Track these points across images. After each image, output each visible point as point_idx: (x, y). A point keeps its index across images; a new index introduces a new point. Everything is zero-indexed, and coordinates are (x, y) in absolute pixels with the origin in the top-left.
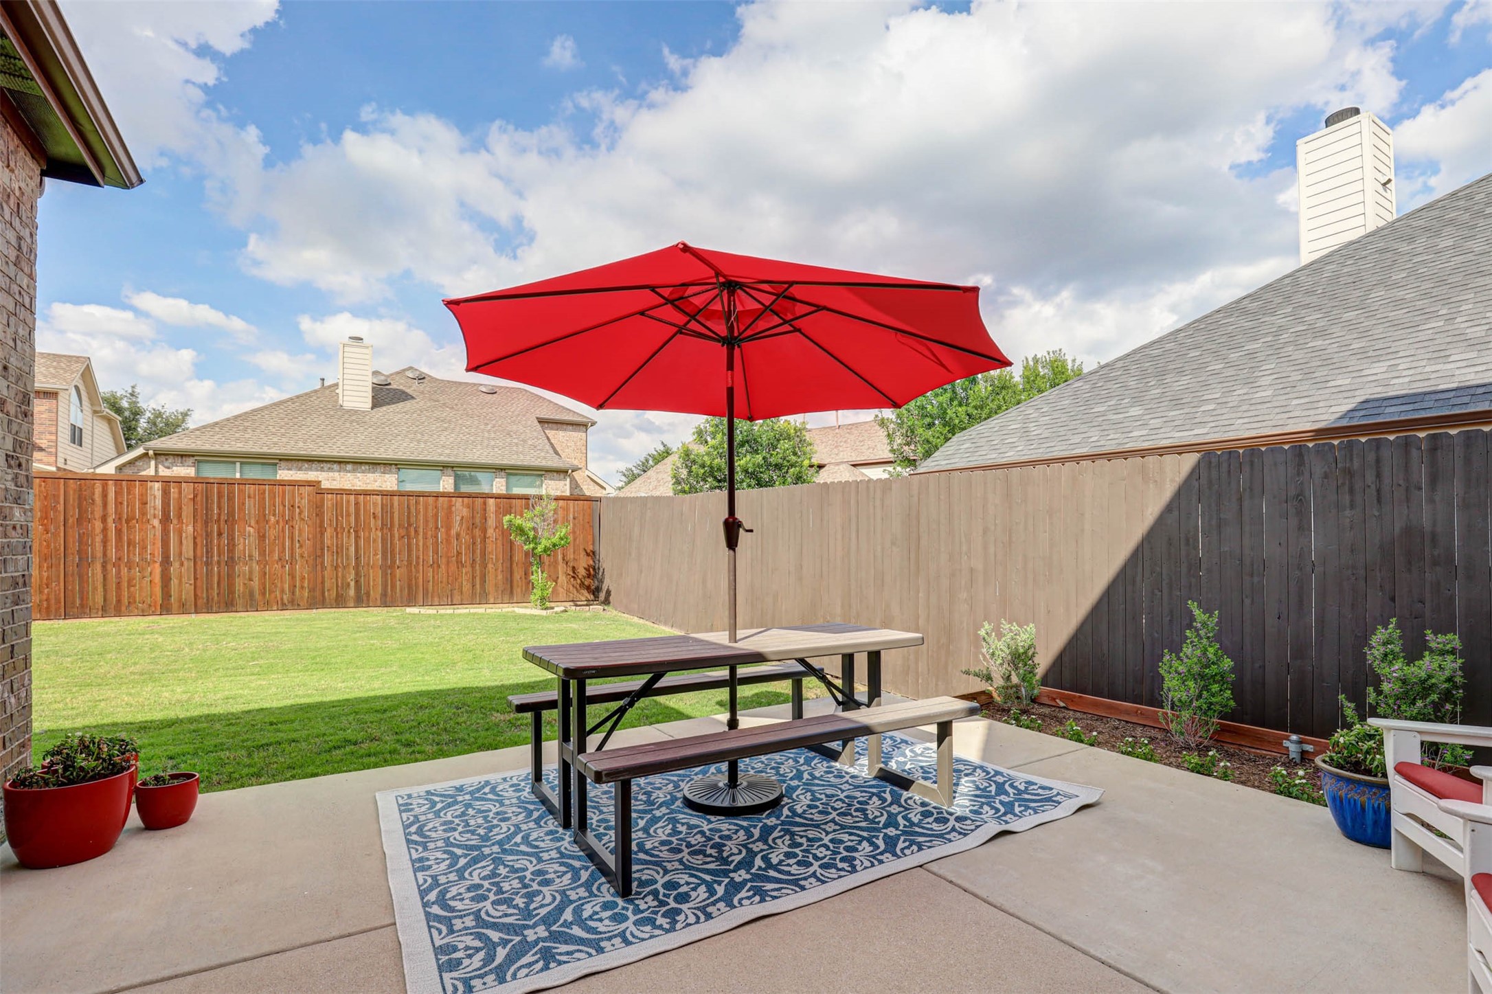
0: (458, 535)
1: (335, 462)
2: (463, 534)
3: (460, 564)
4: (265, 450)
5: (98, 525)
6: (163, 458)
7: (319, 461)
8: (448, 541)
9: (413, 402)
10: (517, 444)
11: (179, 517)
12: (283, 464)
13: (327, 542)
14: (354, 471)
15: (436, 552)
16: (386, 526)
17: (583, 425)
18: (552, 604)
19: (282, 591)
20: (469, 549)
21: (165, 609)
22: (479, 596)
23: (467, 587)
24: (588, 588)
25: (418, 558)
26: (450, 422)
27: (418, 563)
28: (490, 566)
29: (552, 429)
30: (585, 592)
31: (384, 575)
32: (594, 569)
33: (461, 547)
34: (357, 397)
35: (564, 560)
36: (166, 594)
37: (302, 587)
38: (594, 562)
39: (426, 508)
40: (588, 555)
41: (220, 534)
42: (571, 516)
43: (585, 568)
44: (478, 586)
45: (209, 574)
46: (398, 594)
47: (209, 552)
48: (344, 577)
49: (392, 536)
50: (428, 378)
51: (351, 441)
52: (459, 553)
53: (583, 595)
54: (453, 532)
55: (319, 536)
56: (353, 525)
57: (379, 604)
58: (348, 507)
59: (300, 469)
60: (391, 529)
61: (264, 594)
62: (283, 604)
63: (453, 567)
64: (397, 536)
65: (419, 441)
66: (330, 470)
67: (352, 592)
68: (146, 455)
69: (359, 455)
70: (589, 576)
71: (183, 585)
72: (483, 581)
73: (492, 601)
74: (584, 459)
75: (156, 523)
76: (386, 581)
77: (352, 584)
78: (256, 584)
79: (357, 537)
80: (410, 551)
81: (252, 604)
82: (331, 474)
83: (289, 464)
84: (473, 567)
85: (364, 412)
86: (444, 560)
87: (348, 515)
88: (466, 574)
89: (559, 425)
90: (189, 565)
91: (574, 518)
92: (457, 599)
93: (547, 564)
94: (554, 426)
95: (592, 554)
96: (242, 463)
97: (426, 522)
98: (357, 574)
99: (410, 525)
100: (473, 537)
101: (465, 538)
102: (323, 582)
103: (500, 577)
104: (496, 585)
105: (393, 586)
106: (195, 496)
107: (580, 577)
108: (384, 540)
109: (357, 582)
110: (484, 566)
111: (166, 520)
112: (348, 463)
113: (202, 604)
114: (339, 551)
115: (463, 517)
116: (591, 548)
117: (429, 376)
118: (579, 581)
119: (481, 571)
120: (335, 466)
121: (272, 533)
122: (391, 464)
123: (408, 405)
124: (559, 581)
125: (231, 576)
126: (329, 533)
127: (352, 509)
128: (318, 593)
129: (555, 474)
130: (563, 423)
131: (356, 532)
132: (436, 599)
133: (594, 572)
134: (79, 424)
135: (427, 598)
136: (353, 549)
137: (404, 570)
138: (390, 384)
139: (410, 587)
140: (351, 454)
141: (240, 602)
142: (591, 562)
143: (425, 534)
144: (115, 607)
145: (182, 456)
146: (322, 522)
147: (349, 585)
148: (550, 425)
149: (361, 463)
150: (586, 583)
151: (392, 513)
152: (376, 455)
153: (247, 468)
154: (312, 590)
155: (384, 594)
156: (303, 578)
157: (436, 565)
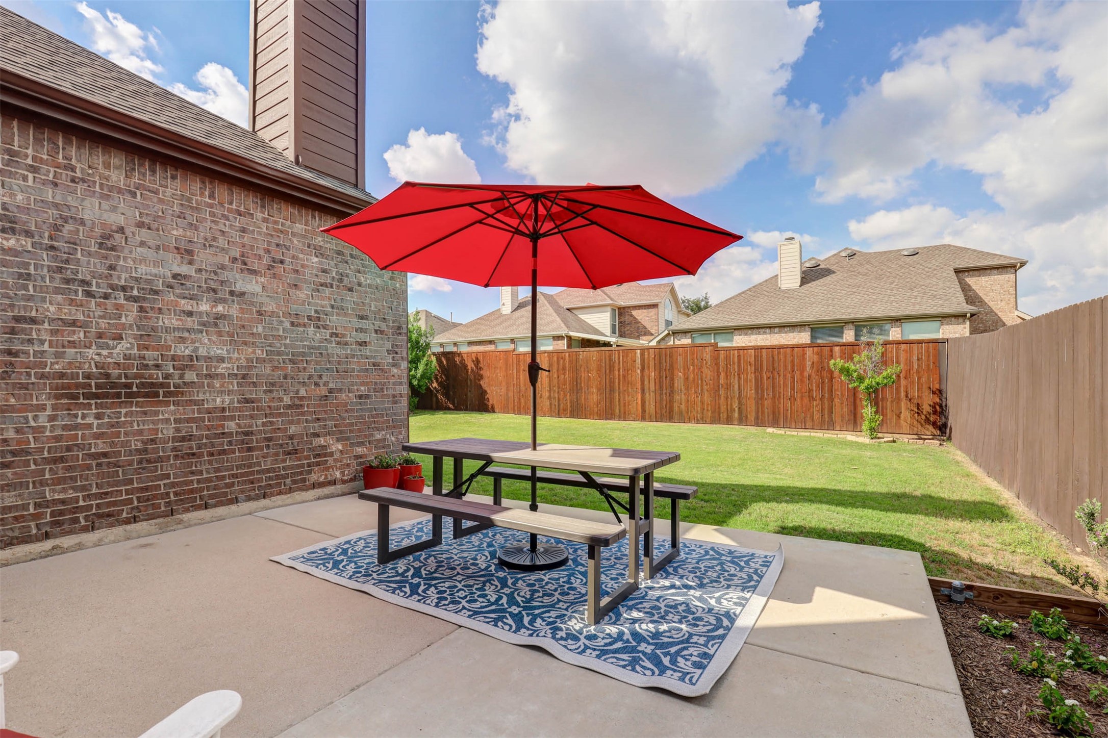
0: (810, 376)
1: (767, 327)
2: (813, 375)
3: (811, 398)
4: (726, 324)
5: (617, 373)
6: (676, 335)
7: (757, 328)
8: (802, 381)
9: (833, 275)
10: (916, 297)
11: (649, 367)
12: (736, 332)
13: (722, 381)
14: (780, 332)
15: (793, 389)
16: (758, 370)
17: (1011, 267)
18: (880, 435)
19: (697, 412)
20: (819, 387)
21: (643, 419)
22: (828, 424)
23: (817, 416)
24: (934, 424)
25: (780, 393)
26: (859, 286)
27: (780, 397)
28: (837, 400)
29: (972, 276)
30: (931, 428)
31: (757, 403)
32: (941, 406)
33: (812, 385)
34: (790, 280)
35: (907, 396)
36: (644, 411)
37: (708, 410)
38: (941, 399)
39: (785, 357)
40: (934, 393)
41: (666, 377)
42: (915, 358)
43: (930, 406)
44: (826, 416)
45: (661, 400)
46: (766, 418)
47: (661, 387)
48: (731, 405)
49: (762, 378)
50: (858, 254)
51: (780, 312)
52: (810, 390)
53: (928, 430)
54: (806, 374)
55: (716, 377)
56: (737, 370)
57: (753, 424)
58: (733, 358)
59: (746, 334)
60: (761, 373)
61: (688, 413)
62: (697, 420)
63: (806, 400)
64: (765, 377)
65: (829, 305)
66: (764, 333)
67: (736, 415)
68: (669, 334)
69: (783, 321)
70: (935, 412)
71: (651, 408)
72: (831, 412)
73: (838, 428)
74: (1013, 300)
75: (639, 371)
76: (758, 408)
77: (737, 409)
78: (683, 407)
79: (739, 378)
80: (773, 387)
81: (683, 419)
82: (765, 336)
83: (740, 332)
84: (821, 399)
85: (794, 290)
86: (799, 395)
87: (734, 363)
88: (816, 406)
89: (981, 271)
90: (652, 394)
91: (918, 360)
92: (809, 424)
93: (890, 400)
94: (976, 273)
95: (940, 392)
96: (714, 334)
97: (785, 366)
98: (740, 403)
99: (774, 369)
100: (822, 378)
101: (815, 378)
102: (719, 408)
103: (845, 410)
104: (842, 416)
105: (763, 412)
106: (655, 356)
107: (924, 413)
108: (756, 379)
109: (739, 408)
110: (831, 400)
111: (643, 370)
112: (775, 327)
113: (659, 418)
114: (728, 387)
115: (813, 363)
116: (937, 386)
117: (859, 252)
118: (923, 417)
119: (829, 405)
120: (768, 330)
121: (691, 376)
122: (805, 325)
123: (828, 279)
124: (902, 416)
125: (671, 402)
126: (723, 375)
127: (736, 359)
128: (716, 414)
129: (953, 319)
130: (986, 269)
131: (739, 375)
132: (793, 424)
133: (940, 410)
134: (670, 319)
135: (787, 422)
136: (736, 386)
137: (770, 401)
138: (819, 265)
139: (774, 413)
140: (777, 321)
141: (676, 417)
142: (938, 400)
143: (785, 376)
144: (624, 416)
145: (685, 333)
146: (718, 369)
147: (734, 410)
148: (971, 273)
149: (784, 326)
150: (932, 419)
151: (762, 361)
152: (794, 320)
153: (717, 336)
154: (713, 412)
155: (757, 418)
156: (708, 405)
157: (793, 399)
